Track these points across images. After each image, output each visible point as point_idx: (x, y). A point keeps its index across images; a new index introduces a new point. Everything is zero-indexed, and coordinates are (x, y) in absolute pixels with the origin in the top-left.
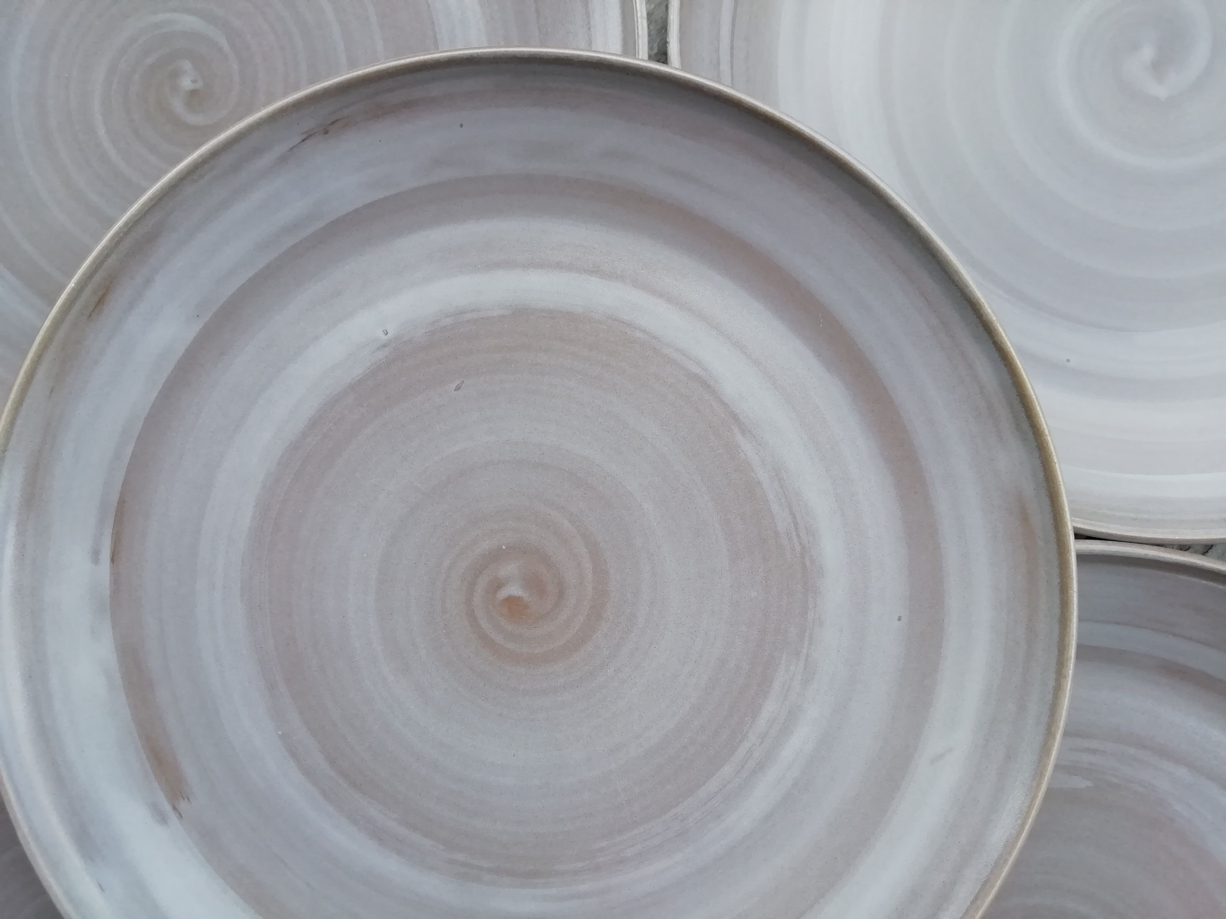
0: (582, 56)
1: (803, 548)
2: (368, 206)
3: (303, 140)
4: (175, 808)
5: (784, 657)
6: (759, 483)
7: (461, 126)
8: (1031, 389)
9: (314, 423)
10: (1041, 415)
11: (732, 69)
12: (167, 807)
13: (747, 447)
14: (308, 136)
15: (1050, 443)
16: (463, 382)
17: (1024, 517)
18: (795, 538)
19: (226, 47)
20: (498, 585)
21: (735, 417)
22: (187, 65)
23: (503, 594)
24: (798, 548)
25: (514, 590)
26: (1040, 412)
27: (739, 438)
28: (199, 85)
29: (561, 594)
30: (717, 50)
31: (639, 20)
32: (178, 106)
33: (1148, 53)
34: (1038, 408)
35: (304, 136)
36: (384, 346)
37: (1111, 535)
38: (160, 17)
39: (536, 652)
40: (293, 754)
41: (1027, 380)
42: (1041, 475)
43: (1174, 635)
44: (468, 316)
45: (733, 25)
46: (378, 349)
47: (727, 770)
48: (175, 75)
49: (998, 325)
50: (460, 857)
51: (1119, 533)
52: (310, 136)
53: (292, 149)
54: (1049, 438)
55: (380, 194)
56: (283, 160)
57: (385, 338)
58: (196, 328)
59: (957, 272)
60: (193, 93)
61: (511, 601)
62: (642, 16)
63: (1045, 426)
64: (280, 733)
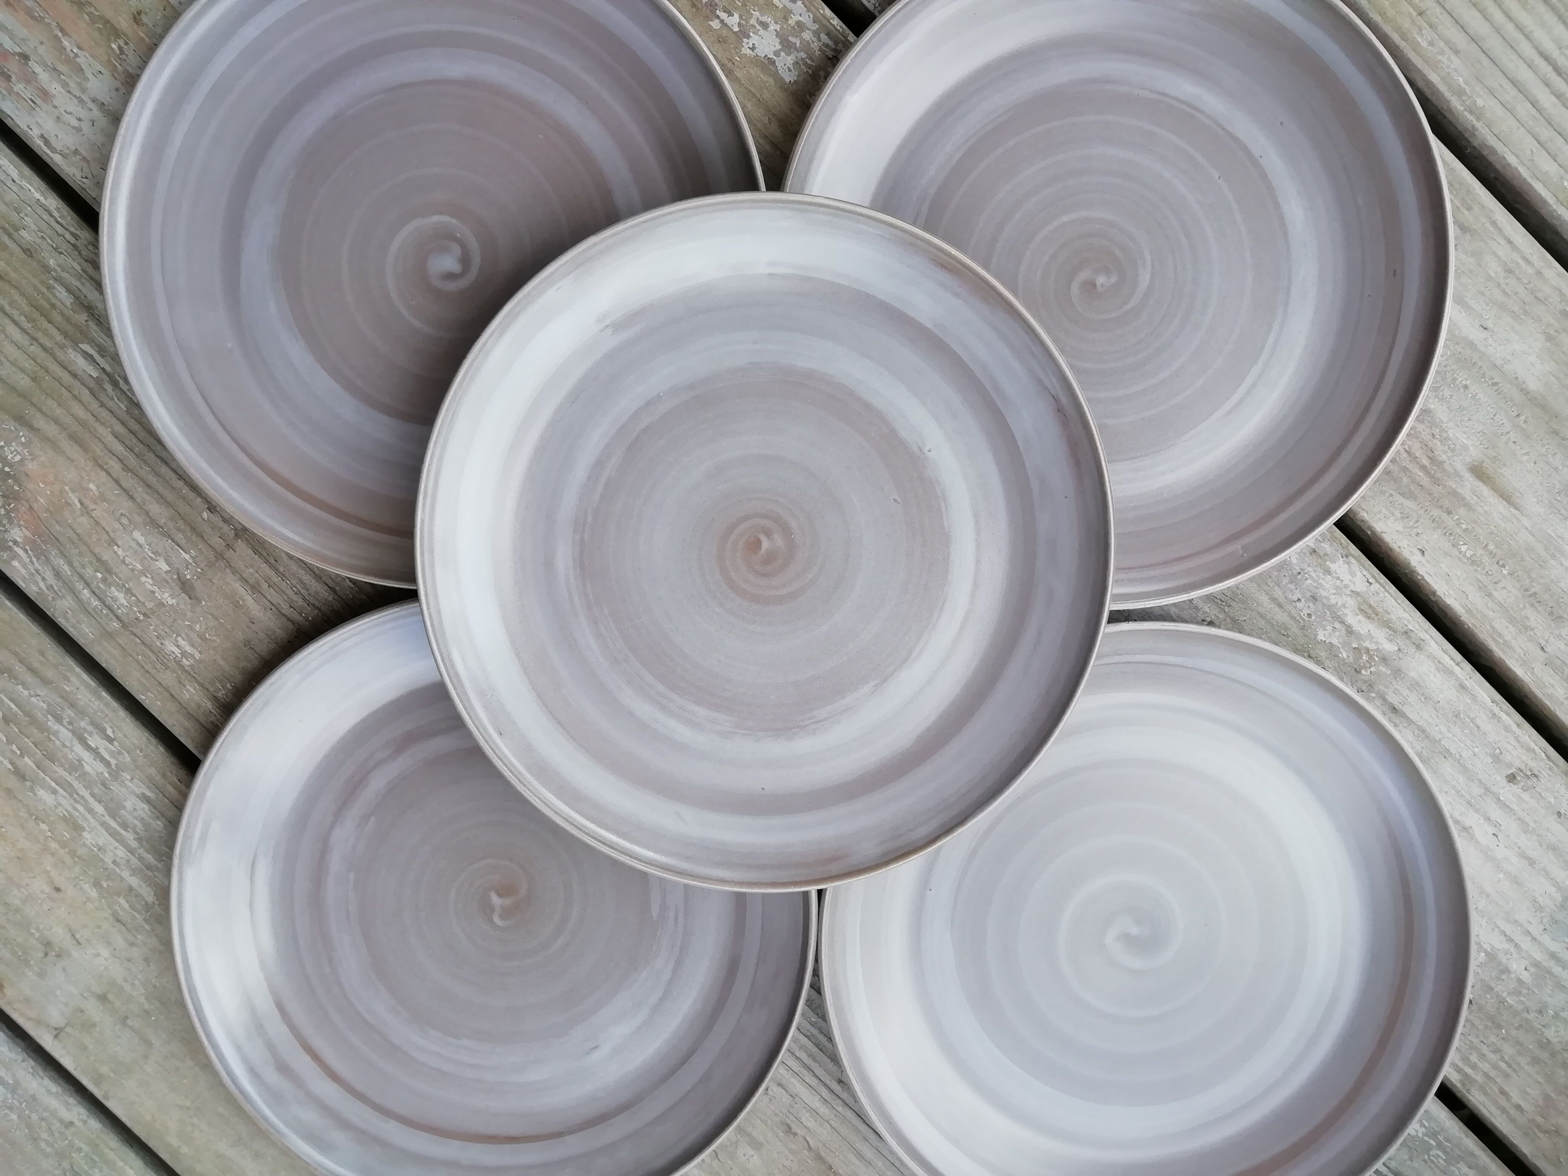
0: (1109, 576)
1: (805, 726)
2: (1013, 437)
3: (1053, 396)
4: (607, 327)
5: (734, 718)
6: (844, 697)
7: (1066, 497)
8: (913, 858)
9: (867, 406)
10: (898, 865)
11: (1115, 663)
12: (607, 322)
13: (866, 689)
14: (1056, 399)
15: (881, 871)
16: (900, 503)
17: (834, 859)
18: (810, 722)
19: (1128, 307)
20: (768, 534)
21: (885, 680)
22: (1114, 279)
23: (763, 537)
24: (803, 724)
25: (765, 544)
26: (900, 864)
27: (872, 684)
28: (1099, 289)
29: (765, 575)
30: (1127, 654)
31: (1144, 603)
32: (1084, 275)
33: (1134, 930)
34: (902, 863)
35: (1056, 397)
36: (921, 450)
37: (822, 917)
38: (1148, 257)
39: (727, 561)
40: (648, 404)
41: (918, 855)
42: (862, 867)
43: (757, 964)
44: (943, 505)
45: (1144, 663)
46: (919, 447)
47: (660, 687)
48: (1107, 271)
49: (951, 837)
50: (590, 518)
51: (824, 922)
52: (1056, 401)
53: (1047, 388)
54: (884, 870)
55: (1020, 444)
56: (1040, 382)
57: (926, 450)
58: (929, 325)
59: (982, 811)
60: (1094, 285)
61: (759, 542)
62: (1146, 604)
63: (891, 867)
64: (661, 394)
